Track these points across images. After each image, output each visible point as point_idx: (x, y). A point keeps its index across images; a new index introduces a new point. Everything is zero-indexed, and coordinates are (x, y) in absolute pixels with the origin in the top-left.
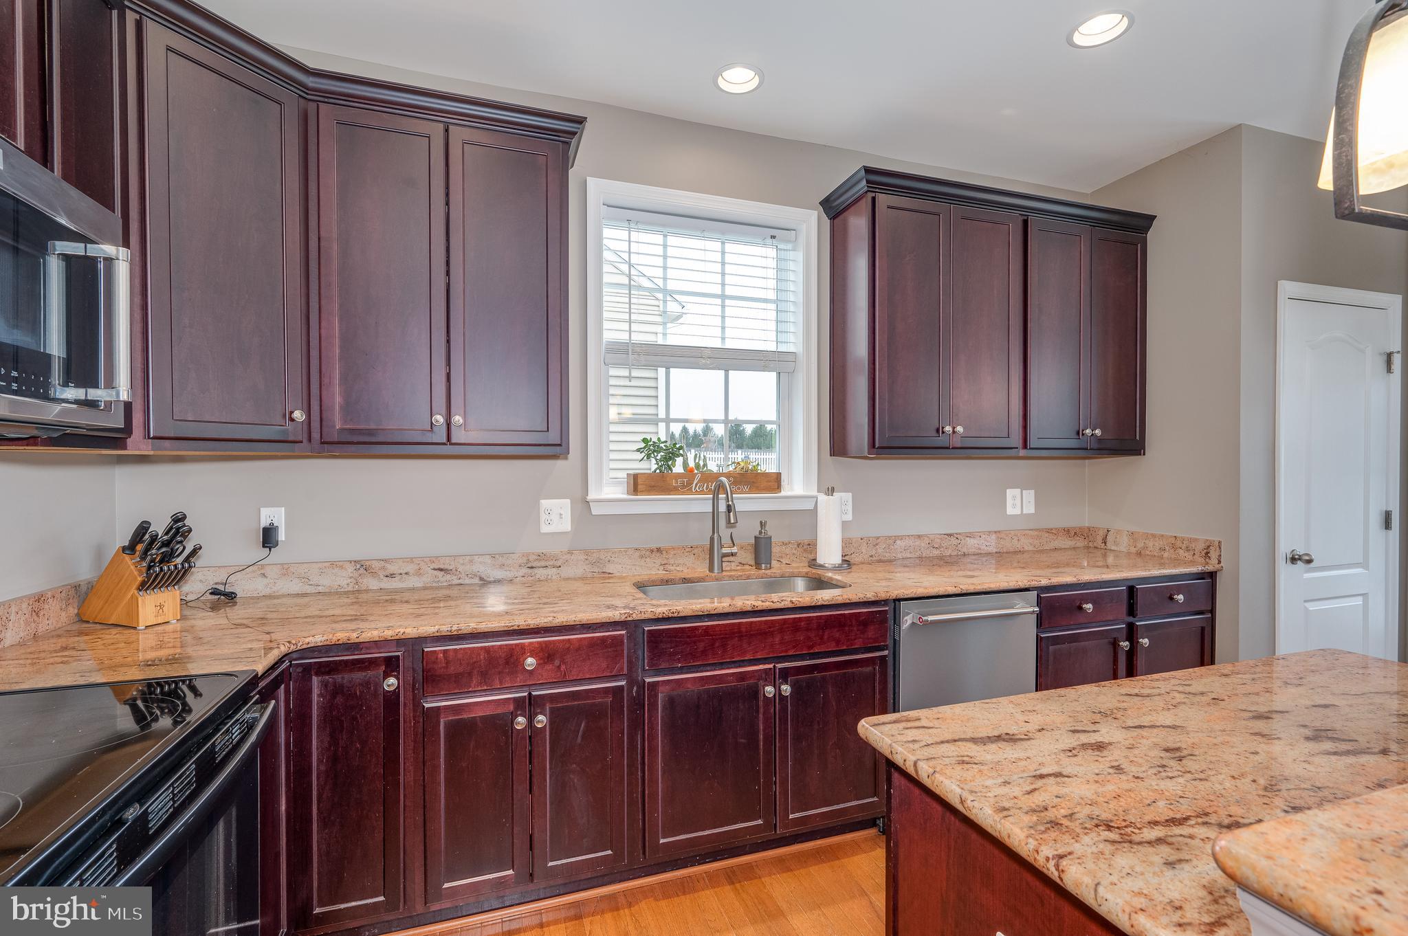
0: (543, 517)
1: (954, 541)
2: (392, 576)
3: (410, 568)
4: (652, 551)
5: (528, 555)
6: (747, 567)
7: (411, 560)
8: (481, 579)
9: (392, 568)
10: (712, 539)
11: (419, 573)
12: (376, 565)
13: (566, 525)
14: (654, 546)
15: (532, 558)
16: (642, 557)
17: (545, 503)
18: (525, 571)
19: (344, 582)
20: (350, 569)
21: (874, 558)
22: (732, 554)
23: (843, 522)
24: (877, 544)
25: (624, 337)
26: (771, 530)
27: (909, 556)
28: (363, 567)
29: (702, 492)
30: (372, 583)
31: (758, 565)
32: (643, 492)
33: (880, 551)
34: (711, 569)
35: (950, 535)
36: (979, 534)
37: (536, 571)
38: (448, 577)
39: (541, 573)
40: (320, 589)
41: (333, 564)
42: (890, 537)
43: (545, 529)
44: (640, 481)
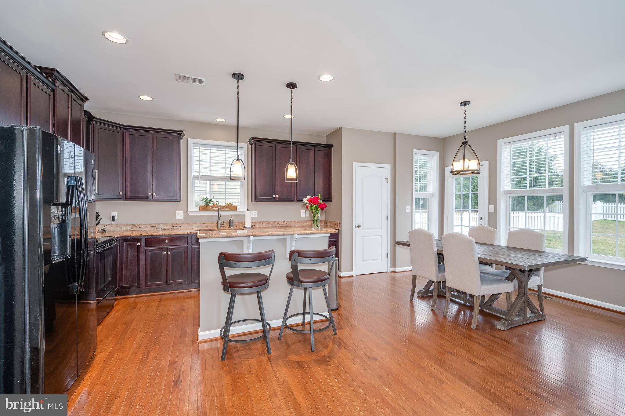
0: (177, 215)
2: (141, 227)
3: (145, 226)
4: (203, 224)
5: (173, 224)
6: (228, 228)
7: (145, 224)
8: (161, 229)
9: (140, 226)
10: (218, 221)
11: (147, 227)
12: (137, 225)
13: (182, 217)
14: (204, 222)
17: (177, 212)
18: (172, 227)
19: (130, 229)
20: (131, 226)
22: (223, 225)
23: (252, 218)
24: (263, 223)
25: (198, 174)
26: (233, 219)
28: (134, 225)
29: (215, 210)
30: (136, 229)
31: (230, 227)
32: (201, 210)
34: (218, 228)
35: (284, 221)
36: (292, 221)
37: (175, 227)
38: (154, 228)
39: (175, 228)
40: (124, 230)
41: (127, 225)
42: (266, 221)
43: (177, 218)
44: (200, 207)
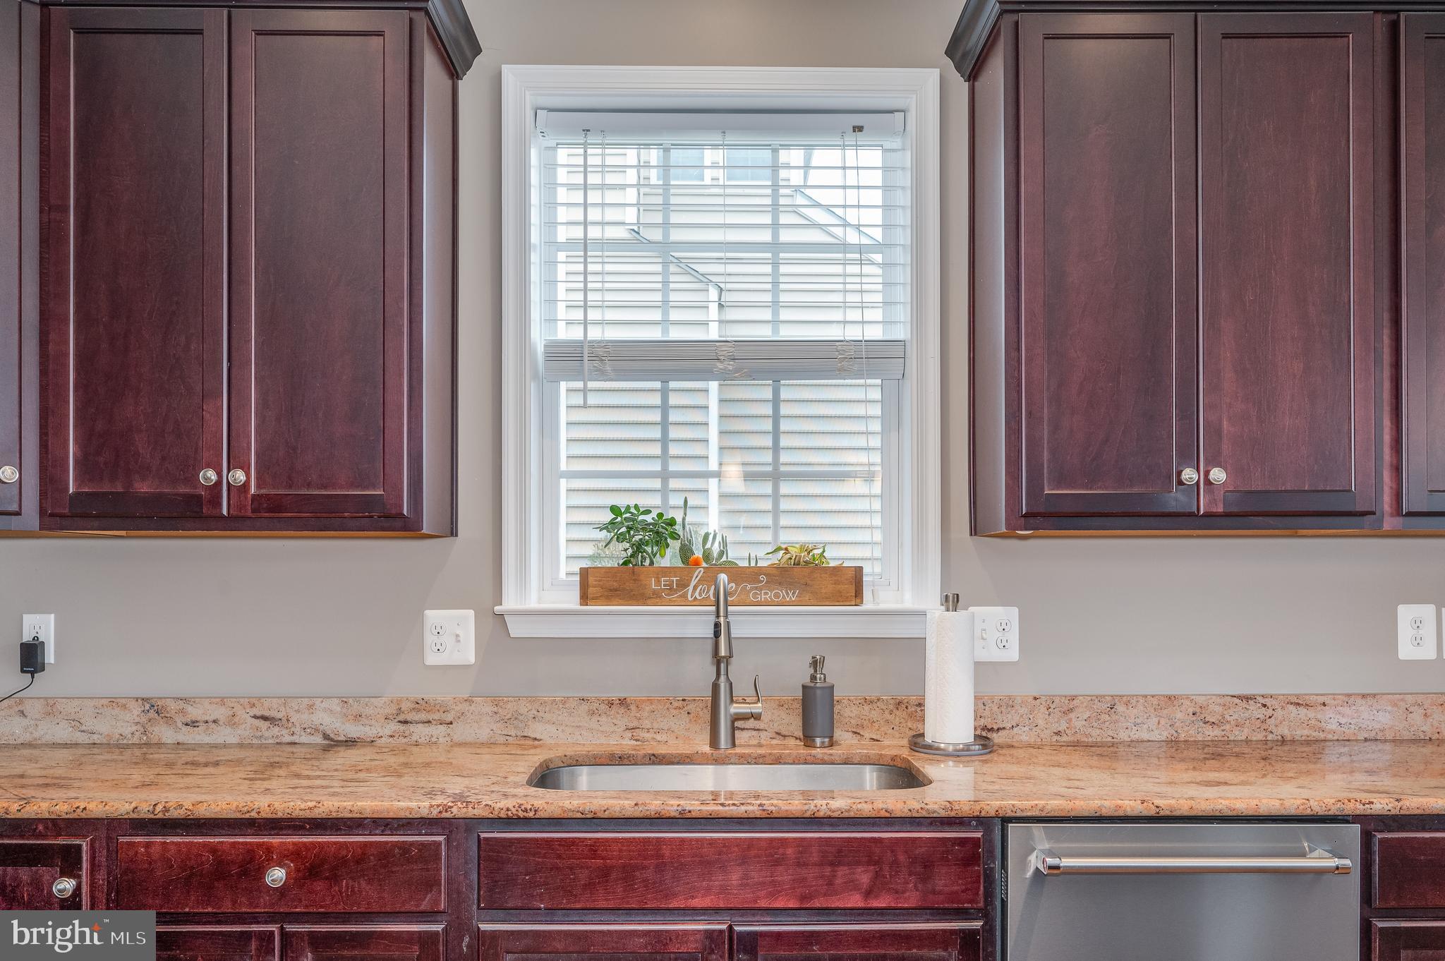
0: (430, 639)
1: (1256, 711)
2: (193, 724)
3: (220, 713)
4: (611, 704)
5: (399, 701)
6: (792, 742)
7: (222, 701)
8: (326, 737)
9: (194, 712)
10: (716, 687)
11: (232, 721)
12: (173, 706)
13: (468, 655)
14: (615, 695)
15: (405, 706)
16: (592, 713)
17: (433, 616)
18: (393, 727)
19: (127, 731)
20: (136, 709)
21: (1065, 738)
22: (757, 717)
23: (979, 665)
24: (1071, 710)
25: (576, 334)
26: (834, 672)
27: (1145, 736)
28: (154, 708)
29: (696, 602)
30: (167, 734)
31: (808, 739)
32: (596, 600)
33: (1078, 724)
34: (714, 743)
35: (1247, 698)
36: (1321, 699)
37: (412, 728)
38: (276, 730)
39: (420, 732)
40: (96, 738)
41: (113, 701)
42: (1100, 698)
43: (432, 659)
44: (591, 580)
